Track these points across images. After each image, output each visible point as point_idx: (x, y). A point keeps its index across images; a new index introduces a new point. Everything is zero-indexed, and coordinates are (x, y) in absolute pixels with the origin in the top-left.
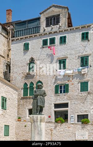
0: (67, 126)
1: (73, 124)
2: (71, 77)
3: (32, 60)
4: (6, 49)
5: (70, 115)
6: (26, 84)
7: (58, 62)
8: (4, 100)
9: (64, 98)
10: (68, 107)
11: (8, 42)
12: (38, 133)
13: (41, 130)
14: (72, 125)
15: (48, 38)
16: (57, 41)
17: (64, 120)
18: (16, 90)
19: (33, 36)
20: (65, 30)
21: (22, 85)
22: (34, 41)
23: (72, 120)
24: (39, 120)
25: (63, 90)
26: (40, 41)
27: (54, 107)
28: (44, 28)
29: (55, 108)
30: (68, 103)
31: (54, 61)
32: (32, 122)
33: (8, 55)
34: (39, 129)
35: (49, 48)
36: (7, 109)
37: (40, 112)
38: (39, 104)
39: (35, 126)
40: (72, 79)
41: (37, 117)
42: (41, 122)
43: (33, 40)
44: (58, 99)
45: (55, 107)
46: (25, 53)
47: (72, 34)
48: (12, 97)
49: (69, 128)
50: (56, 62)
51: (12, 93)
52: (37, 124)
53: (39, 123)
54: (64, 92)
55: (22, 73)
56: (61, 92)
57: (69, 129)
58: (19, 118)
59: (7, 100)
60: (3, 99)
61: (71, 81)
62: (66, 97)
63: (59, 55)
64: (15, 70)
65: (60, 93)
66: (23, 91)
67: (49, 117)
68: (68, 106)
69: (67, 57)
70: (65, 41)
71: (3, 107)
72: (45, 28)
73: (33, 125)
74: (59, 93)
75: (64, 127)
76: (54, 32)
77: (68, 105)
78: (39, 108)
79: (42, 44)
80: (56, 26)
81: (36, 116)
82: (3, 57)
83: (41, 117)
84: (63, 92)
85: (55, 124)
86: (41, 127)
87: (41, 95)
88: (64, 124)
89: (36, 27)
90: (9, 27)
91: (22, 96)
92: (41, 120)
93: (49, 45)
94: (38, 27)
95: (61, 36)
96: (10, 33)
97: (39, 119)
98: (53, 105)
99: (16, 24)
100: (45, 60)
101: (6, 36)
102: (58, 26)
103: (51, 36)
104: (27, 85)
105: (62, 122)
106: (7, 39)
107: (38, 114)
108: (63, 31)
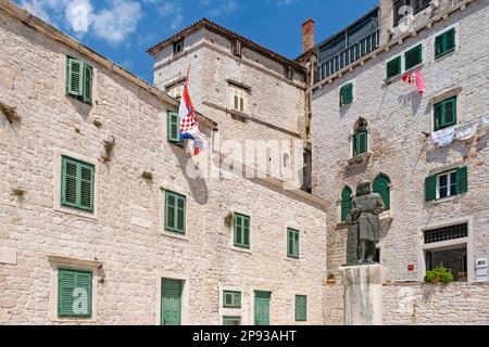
0: (460, 293)
1: (480, 284)
2: (475, 143)
3: (361, 125)
4: (303, 114)
5: (475, 257)
6: (347, 189)
7: (432, 112)
8: (293, 235)
9: (453, 209)
10: (466, 236)
11: (308, 97)
12: (361, 313)
13: (369, 306)
14: (479, 289)
15: (402, 54)
16: (428, 52)
17: (450, 275)
18: (323, 208)
19: (362, 63)
20: (449, 14)
21: (338, 194)
22: (366, 74)
23: (479, 272)
24: (363, 279)
25: (449, 188)
26: (381, 69)
27: (422, 241)
28: (388, 31)
29: (426, 243)
30: (466, 224)
31: (421, 111)
32: (347, 283)
33: (308, 129)
34: (365, 302)
35: (404, 78)
36: (300, 256)
37: (366, 257)
38: (363, 236)
39: (353, 295)
40: (479, 150)
41: (358, 270)
42: (368, 283)
43: (363, 71)
44: (435, 214)
45: (425, 239)
46: (343, 112)
47: (473, 16)
48: (311, 227)
49: (468, 296)
50: (427, 112)
51: (311, 216)
52: (359, 289)
53: (362, 286)
54: (453, 193)
55: (338, 163)
56: (443, 194)
57: (469, 299)
58: (331, 276)
59: (300, 234)
60: (291, 235)
61: (474, 156)
62: (458, 207)
63: (435, 89)
64: (322, 160)
65: (441, 197)
66: (340, 207)
67: (411, 268)
68: (466, 232)
69: (460, 89)
70: (451, 45)
71: (292, 252)
72: (393, 31)
73: (348, 292)
74: (438, 196)
75: (453, 294)
76: (418, 32)
77: (466, 229)
78: (363, 246)
79: (385, 76)
80: (423, 12)
81: (356, 267)
82: (298, 136)
83: (368, 270)
84: (449, 193)
85: (425, 287)
86: (370, 296)
87: (368, 211)
88: (451, 286)
89: (368, 38)
90: (309, 60)
91: (340, 221)
92: (368, 278)
93: (403, 71)
94: (374, 35)
95: (439, 33)
96: (310, 74)
97: (363, 275)
98: (422, 234)
99: (321, 48)
100: (395, 115)
101: (303, 85)
102: (429, 10)
103: (409, 46)
104: (350, 191)
105: (444, 282)
106: (305, 90)
107: (360, 261)
108: (445, 17)
